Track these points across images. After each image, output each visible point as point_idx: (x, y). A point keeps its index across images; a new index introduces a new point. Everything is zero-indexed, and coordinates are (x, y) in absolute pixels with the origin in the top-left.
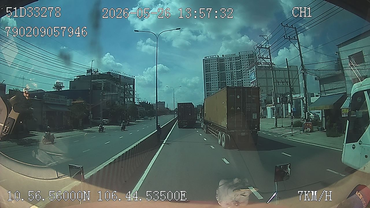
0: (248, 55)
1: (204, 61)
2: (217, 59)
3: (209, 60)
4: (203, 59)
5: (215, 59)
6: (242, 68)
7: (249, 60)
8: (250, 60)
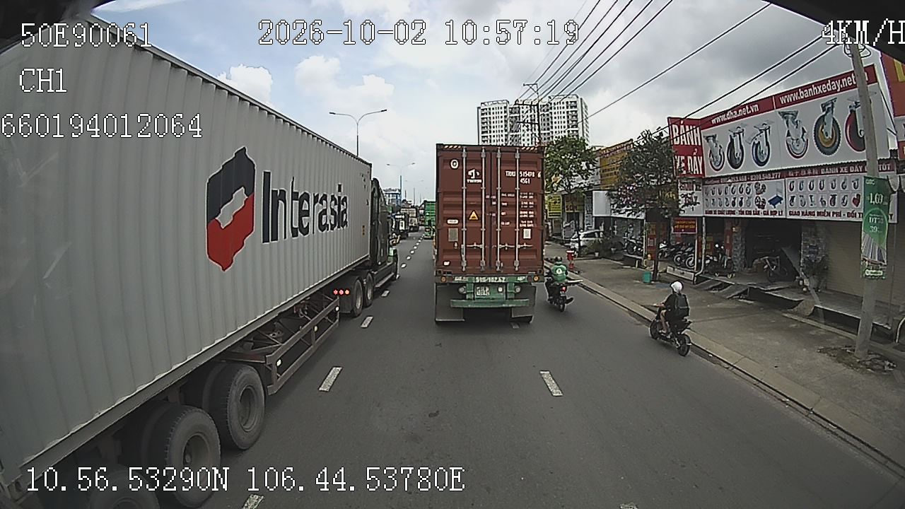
0: (567, 102)
1: (480, 110)
2: (505, 107)
3: (490, 109)
4: (479, 108)
5: (501, 108)
6: (552, 127)
7: (568, 112)
8: (570, 113)
